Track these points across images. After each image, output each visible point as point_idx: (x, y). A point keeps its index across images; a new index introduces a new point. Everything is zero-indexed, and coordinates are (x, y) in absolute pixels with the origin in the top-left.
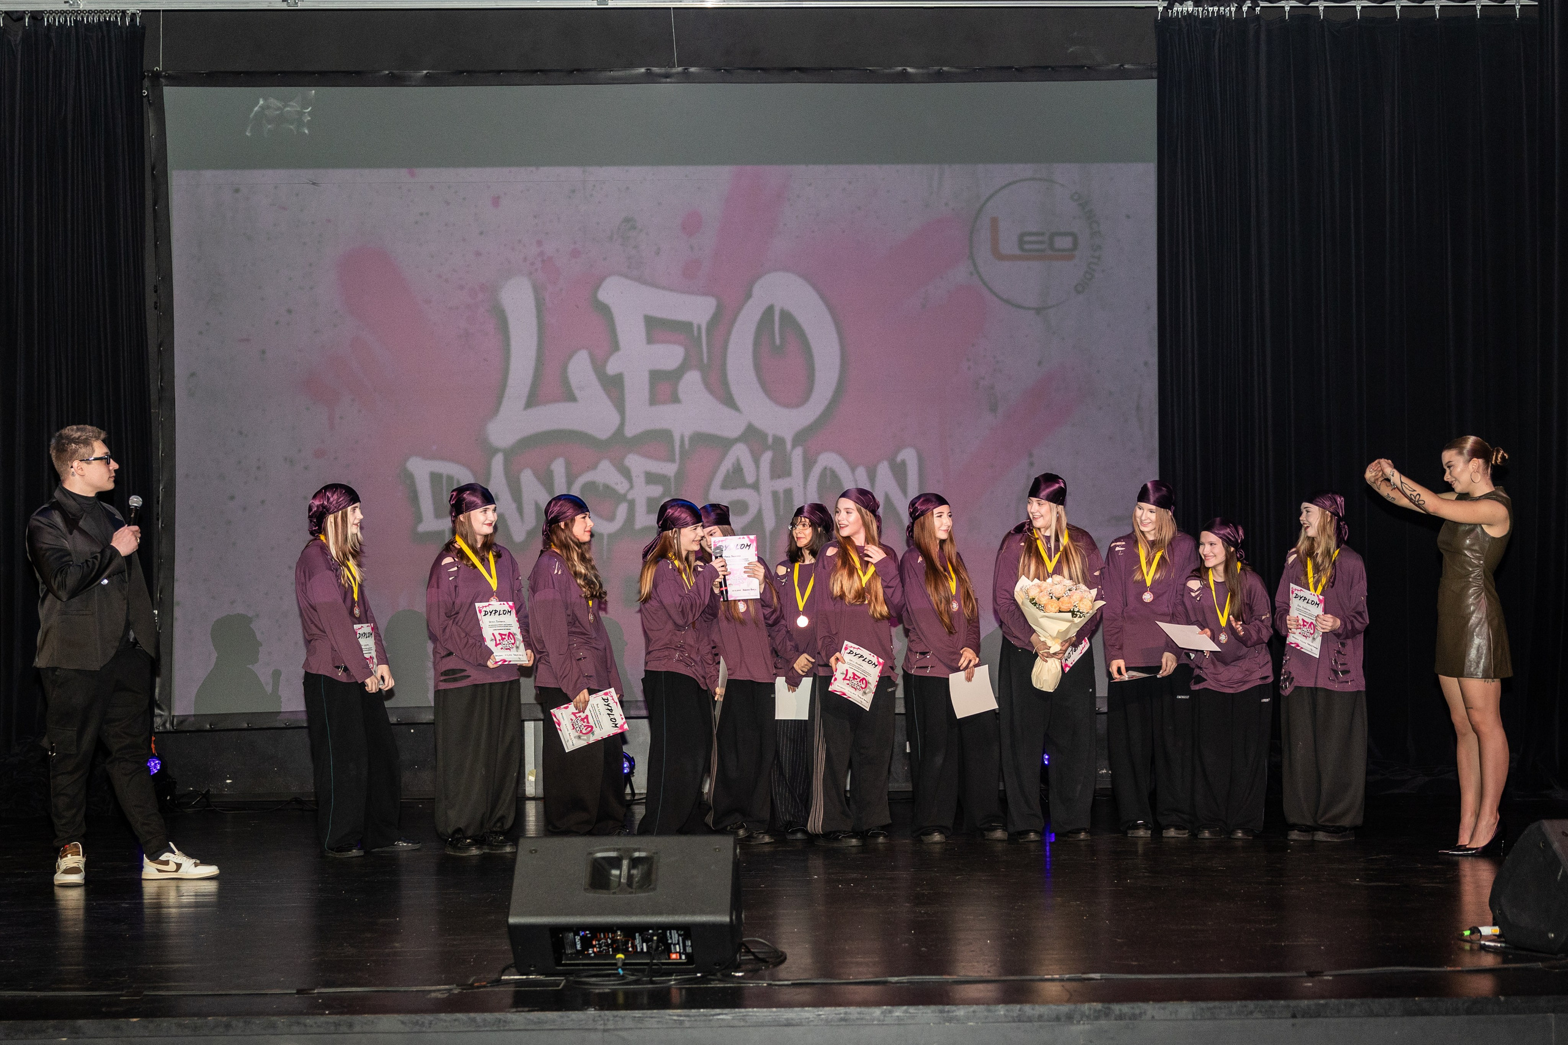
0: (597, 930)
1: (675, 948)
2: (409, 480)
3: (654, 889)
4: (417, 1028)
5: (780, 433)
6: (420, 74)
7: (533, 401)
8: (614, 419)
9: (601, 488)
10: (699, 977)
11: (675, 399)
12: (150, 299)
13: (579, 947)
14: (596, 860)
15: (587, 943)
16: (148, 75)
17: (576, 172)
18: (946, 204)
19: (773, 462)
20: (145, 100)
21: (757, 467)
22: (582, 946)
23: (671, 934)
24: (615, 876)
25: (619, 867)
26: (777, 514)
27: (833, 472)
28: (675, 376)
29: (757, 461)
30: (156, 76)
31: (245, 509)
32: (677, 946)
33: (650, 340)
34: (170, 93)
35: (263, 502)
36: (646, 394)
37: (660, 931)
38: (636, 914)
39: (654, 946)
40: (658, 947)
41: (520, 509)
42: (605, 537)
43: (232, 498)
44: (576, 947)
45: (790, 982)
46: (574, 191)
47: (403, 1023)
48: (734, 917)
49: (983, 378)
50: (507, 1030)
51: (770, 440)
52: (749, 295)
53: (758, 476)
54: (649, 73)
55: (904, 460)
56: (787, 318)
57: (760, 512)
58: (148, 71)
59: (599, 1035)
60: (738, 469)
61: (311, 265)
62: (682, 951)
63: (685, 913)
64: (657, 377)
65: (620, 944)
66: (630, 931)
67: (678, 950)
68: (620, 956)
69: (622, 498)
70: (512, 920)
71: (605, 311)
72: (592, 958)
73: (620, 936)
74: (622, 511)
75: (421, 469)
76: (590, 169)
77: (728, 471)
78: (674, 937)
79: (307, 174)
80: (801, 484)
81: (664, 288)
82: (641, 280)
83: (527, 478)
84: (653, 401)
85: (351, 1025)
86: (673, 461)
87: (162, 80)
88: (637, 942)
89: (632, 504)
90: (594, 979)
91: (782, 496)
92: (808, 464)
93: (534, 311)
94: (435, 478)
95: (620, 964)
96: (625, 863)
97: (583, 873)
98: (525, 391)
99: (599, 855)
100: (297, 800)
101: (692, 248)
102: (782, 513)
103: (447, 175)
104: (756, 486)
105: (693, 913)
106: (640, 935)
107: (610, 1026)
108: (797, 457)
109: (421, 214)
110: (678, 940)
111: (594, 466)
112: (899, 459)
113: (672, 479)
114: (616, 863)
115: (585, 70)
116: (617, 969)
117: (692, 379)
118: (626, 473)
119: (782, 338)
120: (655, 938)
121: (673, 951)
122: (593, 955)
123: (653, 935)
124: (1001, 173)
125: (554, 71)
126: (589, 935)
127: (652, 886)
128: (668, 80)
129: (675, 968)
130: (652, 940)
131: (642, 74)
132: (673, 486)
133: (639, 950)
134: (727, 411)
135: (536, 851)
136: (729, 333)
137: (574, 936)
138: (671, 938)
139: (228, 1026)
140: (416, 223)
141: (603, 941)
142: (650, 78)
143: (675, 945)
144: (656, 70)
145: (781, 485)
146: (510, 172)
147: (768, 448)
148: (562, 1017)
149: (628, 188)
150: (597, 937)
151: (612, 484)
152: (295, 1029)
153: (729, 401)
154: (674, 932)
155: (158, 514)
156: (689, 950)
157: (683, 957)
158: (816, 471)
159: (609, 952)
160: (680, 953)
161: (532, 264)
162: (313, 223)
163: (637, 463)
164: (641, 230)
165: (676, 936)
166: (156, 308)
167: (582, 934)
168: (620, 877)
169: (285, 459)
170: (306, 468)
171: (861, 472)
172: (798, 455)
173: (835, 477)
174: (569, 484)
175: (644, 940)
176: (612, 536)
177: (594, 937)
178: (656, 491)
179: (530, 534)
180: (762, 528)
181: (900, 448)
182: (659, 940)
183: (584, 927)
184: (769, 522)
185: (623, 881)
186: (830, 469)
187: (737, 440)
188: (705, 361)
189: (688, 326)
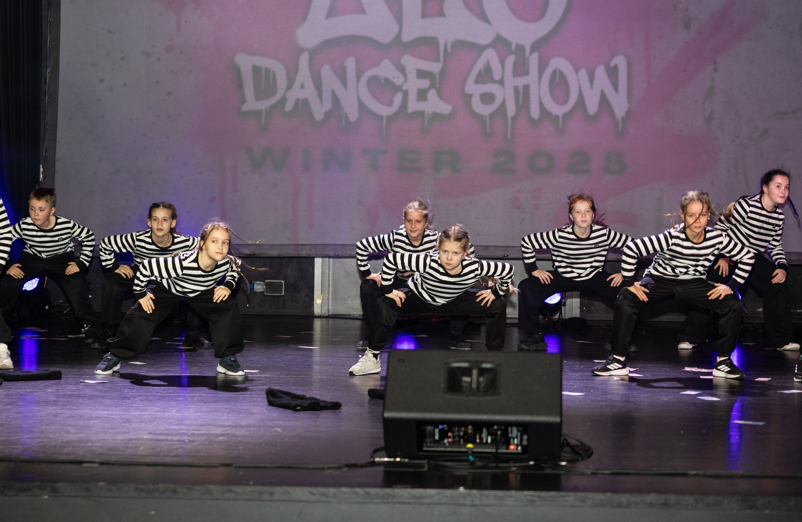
0: (452, 424)
1: (514, 442)
2: (236, 71)
3: (499, 394)
4: (323, 499)
5: (521, 42)
7: (331, 13)
8: (394, 28)
9: (382, 81)
10: (532, 466)
11: (441, 14)
13: (437, 437)
14: (451, 369)
15: (443, 435)
19: (515, 64)
21: (503, 67)
22: (439, 437)
23: (512, 429)
24: (466, 382)
25: (470, 375)
26: (517, 104)
27: (561, 73)
29: (502, 63)
31: (111, 90)
35: (125, 85)
36: (419, 9)
37: (503, 427)
38: (485, 413)
39: (496, 438)
40: (500, 440)
41: (320, 95)
42: (385, 119)
43: (102, 81)
44: (434, 437)
45: (609, 472)
47: (312, 494)
49: (680, 3)
50: (394, 503)
51: (513, 47)
53: (503, 74)
55: (617, 64)
57: (504, 102)
59: (468, 509)
60: (488, 69)
62: (519, 443)
63: (525, 413)
65: (470, 436)
66: (479, 426)
67: (516, 443)
68: (470, 446)
69: (398, 89)
70: (386, 415)
72: (446, 447)
73: (471, 430)
74: (398, 99)
75: (245, 62)
77: (480, 71)
78: (514, 432)
80: (536, 79)
83: (326, 71)
84: (424, 15)
85: (271, 494)
86: (438, 61)
88: (484, 435)
89: (406, 94)
90: (449, 464)
91: (521, 90)
92: (542, 66)
94: (256, 70)
95: (470, 452)
96: (475, 372)
97: (442, 380)
98: (326, 4)
99: (454, 365)
102: (521, 103)
104: (501, 82)
105: (531, 413)
106: (487, 429)
107: (477, 502)
108: (534, 60)
110: (517, 435)
111: (378, 64)
112: (613, 63)
113: (437, 75)
114: (467, 372)
116: (468, 456)
118: (402, 70)
120: (499, 433)
121: (512, 443)
122: (447, 444)
123: (496, 430)
127: (496, 392)
129: (514, 457)
130: (496, 434)
132: (437, 80)
133: (484, 441)
134: (480, 23)
135: (403, 360)
137: (434, 429)
138: (512, 433)
139: (174, 491)
141: (457, 433)
143: (514, 438)
145: (521, 81)
147: (511, 53)
148: (438, 494)
150: (452, 430)
151: (391, 77)
152: (227, 495)
153: (482, 16)
154: (515, 429)
155: (45, 92)
156: (525, 443)
157: (519, 448)
158: (548, 72)
159: (460, 442)
160: (517, 445)
163: (411, 62)
165: (516, 431)
168: (471, 383)
169: (143, 52)
170: (158, 59)
171: (583, 73)
172: (535, 59)
173: (563, 76)
174: (359, 77)
175: (489, 434)
176: (390, 118)
177: (450, 430)
178: (425, 83)
179: (328, 114)
180: (505, 115)
181: (613, 55)
182: (501, 434)
183: (442, 422)
184: (511, 110)
185: (474, 386)
186: (559, 70)
187: (488, 46)
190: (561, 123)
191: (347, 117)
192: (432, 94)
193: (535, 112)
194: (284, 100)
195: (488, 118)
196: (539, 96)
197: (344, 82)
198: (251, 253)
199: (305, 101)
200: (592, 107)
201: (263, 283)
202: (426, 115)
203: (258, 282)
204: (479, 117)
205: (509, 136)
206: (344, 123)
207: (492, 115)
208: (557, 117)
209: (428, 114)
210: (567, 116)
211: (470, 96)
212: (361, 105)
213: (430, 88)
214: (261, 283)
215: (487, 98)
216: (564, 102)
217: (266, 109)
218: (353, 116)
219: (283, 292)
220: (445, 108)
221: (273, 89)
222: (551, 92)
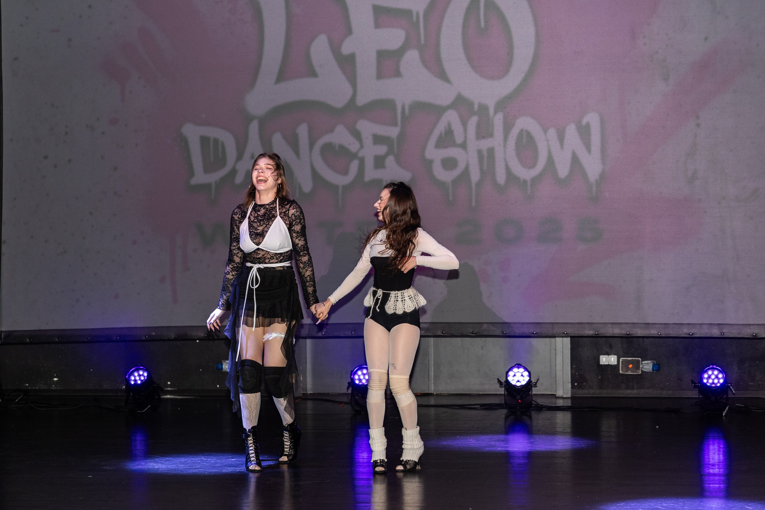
2: (184, 143)
5: (485, 101)
7: (281, 77)
8: (348, 91)
9: (337, 148)
11: (398, 74)
19: (478, 125)
26: (481, 169)
27: (528, 134)
28: (399, 53)
29: (464, 124)
31: (56, 166)
33: (377, 25)
35: (70, 161)
36: (373, 71)
42: (340, 188)
43: (46, 157)
49: (657, 52)
51: (476, 107)
53: (465, 137)
55: (589, 122)
56: (491, 5)
57: (467, 168)
60: (449, 132)
64: (382, 56)
69: (355, 156)
71: (340, 1)
74: (354, 166)
75: (193, 133)
77: (441, 134)
80: (502, 142)
84: (380, 76)
86: (395, 124)
89: (362, 161)
91: (485, 154)
92: (508, 127)
93: (283, 5)
94: (204, 141)
98: (276, 69)
102: (485, 167)
104: (464, 146)
108: (498, 120)
111: (332, 130)
112: (584, 122)
113: (395, 141)
117: (412, 56)
118: (357, 135)
119: (486, 22)
132: (395, 146)
134: (440, 83)
136: (442, 18)
145: (485, 144)
147: (474, 114)
151: (346, 144)
153: (442, 75)
158: (514, 132)
163: (367, 127)
169: (87, 126)
170: (103, 133)
171: (552, 132)
172: (500, 119)
173: (530, 137)
174: (312, 145)
176: (346, 188)
178: (382, 150)
180: (469, 180)
181: (585, 112)
184: (475, 176)
186: (526, 131)
187: (448, 107)
188: (423, 42)
189: (407, 13)
190: (529, 187)
191: (300, 188)
192: (390, 161)
193: (501, 177)
194: (233, 172)
195: (450, 185)
196: (505, 159)
197: (296, 151)
198: (205, 335)
200: (563, 171)
204: (441, 184)
205: (473, 204)
206: (297, 194)
207: (455, 182)
208: (525, 182)
210: (536, 180)
211: (431, 162)
212: (315, 174)
213: (387, 154)
215: (449, 164)
216: (532, 166)
217: (216, 182)
218: (307, 186)
220: (404, 176)
221: (222, 161)
222: (518, 155)
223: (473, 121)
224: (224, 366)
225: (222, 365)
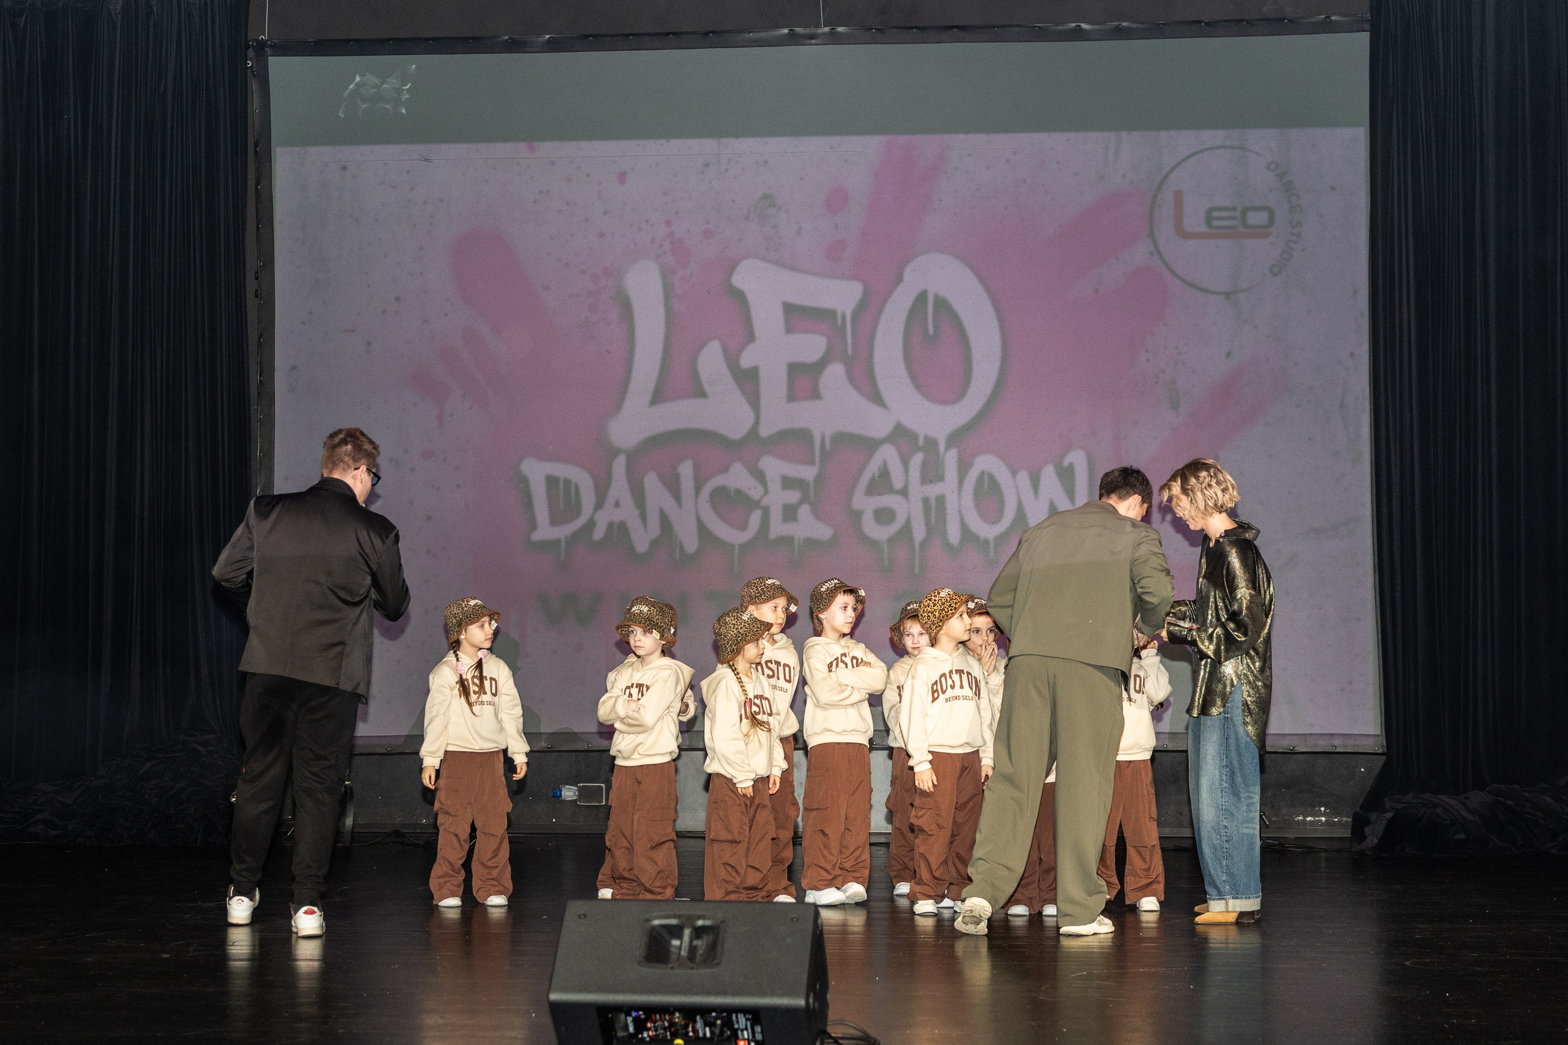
0: (651, 1010)
1: (743, 1035)
2: (525, 481)
3: (718, 964)
5: (933, 433)
6: (541, 39)
7: (658, 397)
8: (747, 417)
9: (732, 493)
11: (816, 395)
12: (251, 286)
13: (631, 1029)
14: (654, 928)
15: (640, 1026)
16: (253, 44)
17: (708, 145)
18: (1124, 176)
19: (924, 465)
20: (249, 71)
21: (907, 471)
22: (635, 1028)
23: (737, 1017)
24: (676, 947)
25: (680, 937)
26: (928, 524)
27: (992, 478)
28: (818, 368)
29: (906, 464)
30: (262, 45)
32: (745, 1032)
33: (789, 330)
34: (277, 65)
36: (783, 390)
37: (725, 1014)
38: (697, 994)
39: (717, 1031)
40: (722, 1033)
41: (643, 517)
42: (737, 548)
44: (628, 1030)
46: (707, 165)
48: (811, 1000)
49: (1164, 372)
51: (921, 441)
52: (899, 279)
53: (907, 480)
54: (792, 34)
55: (1072, 463)
56: (942, 304)
57: (908, 521)
58: (253, 40)
60: (885, 474)
61: (421, 248)
62: (751, 1038)
63: (753, 994)
64: (795, 370)
65: (679, 1027)
66: (690, 1012)
67: (746, 1036)
68: (679, 1042)
69: (755, 504)
70: (554, 997)
71: (739, 297)
73: (678, 1018)
74: (755, 519)
75: (536, 471)
76: (725, 141)
77: (873, 476)
78: (741, 1021)
79: (417, 150)
80: (955, 487)
81: (805, 272)
82: (781, 264)
83: (651, 482)
84: (792, 397)
86: (811, 463)
87: (267, 49)
88: (699, 1025)
89: (766, 511)
91: (933, 502)
92: (964, 468)
93: (662, 301)
94: (552, 482)
96: (687, 932)
97: (637, 945)
98: (652, 385)
99: (656, 922)
100: (397, 833)
101: (836, 227)
102: (933, 522)
103: (569, 148)
104: (904, 492)
105: (763, 994)
106: (702, 1017)
108: (951, 459)
109: (541, 192)
110: (746, 1025)
111: (726, 469)
112: (1066, 462)
113: (811, 485)
114: (676, 932)
115: (722, 32)
117: (835, 372)
118: (760, 477)
119: (935, 327)
120: (719, 1022)
121: (740, 1037)
122: (648, 1039)
123: (716, 1018)
124: (1186, 140)
125: (687, 33)
126: (643, 1017)
127: (716, 961)
128: (813, 41)
130: (715, 1024)
131: (786, 35)
132: (812, 492)
133: (701, 1035)
134: (872, 408)
135: (585, 916)
136: (876, 322)
137: (626, 1017)
138: (738, 1022)
140: (535, 202)
141: (659, 1023)
142: (793, 39)
143: (742, 1031)
144: (799, 30)
145: (933, 490)
146: (638, 145)
147: (919, 449)
149: (766, 162)
150: (651, 1018)
151: (744, 489)
153: (877, 398)
154: (741, 1016)
156: (759, 1037)
158: (972, 475)
159: (666, 1036)
160: (748, 1040)
161: (661, 246)
162: (425, 203)
163: (773, 466)
164: (781, 208)
165: (744, 1020)
166: (256, 296)
167: (634, 1014)
168: (680, 948)
169: (391, 460)
170: (413, 470)
171: (1023, 477)
172: (953, 458)
173: (993, 483)
174: (698, 489)
175: (706, 1024)
176: (744, 547)
177: (648, 1018)
178: (793, 496)
179: (654, 543)
180: (911, 539)
181: (1067, 450)
182: (723, 1025)
183: (637, 1007)
184: (919, 533)
185: (683, 953)
186: (989, 474)
187: (884, 441)
188: (850, 351)
189: (830, 314)
190: (992, 550)
191: (681, 547)
192: (804, 511)
193: (954, 535)
194: (591, 525)
195: (885, 545)
196: (960, 512)
197: (677, 497)
199: (622, 526)
201: (576, 788)
202: (796, 542)
203: (567, 787)
204: (873, 543)
205: (917, 571)
206: (677, 556)
207: (891, 540)
208: (987, 541)
209: (799, 540)
210: (1000, 539)
211: (860, 514)
212: (703, 531)
213: (801, 502)
214: (571, 787)
215: (884, 516)
216: (997, 521)
217: (566, 538)
218: (691, 544)
219: (604, 801)
220: (823, 532)
221: (575, 509)
222: (978, 506)
223: (918, 459)
224: (563, 793)
225: (561, 792)
